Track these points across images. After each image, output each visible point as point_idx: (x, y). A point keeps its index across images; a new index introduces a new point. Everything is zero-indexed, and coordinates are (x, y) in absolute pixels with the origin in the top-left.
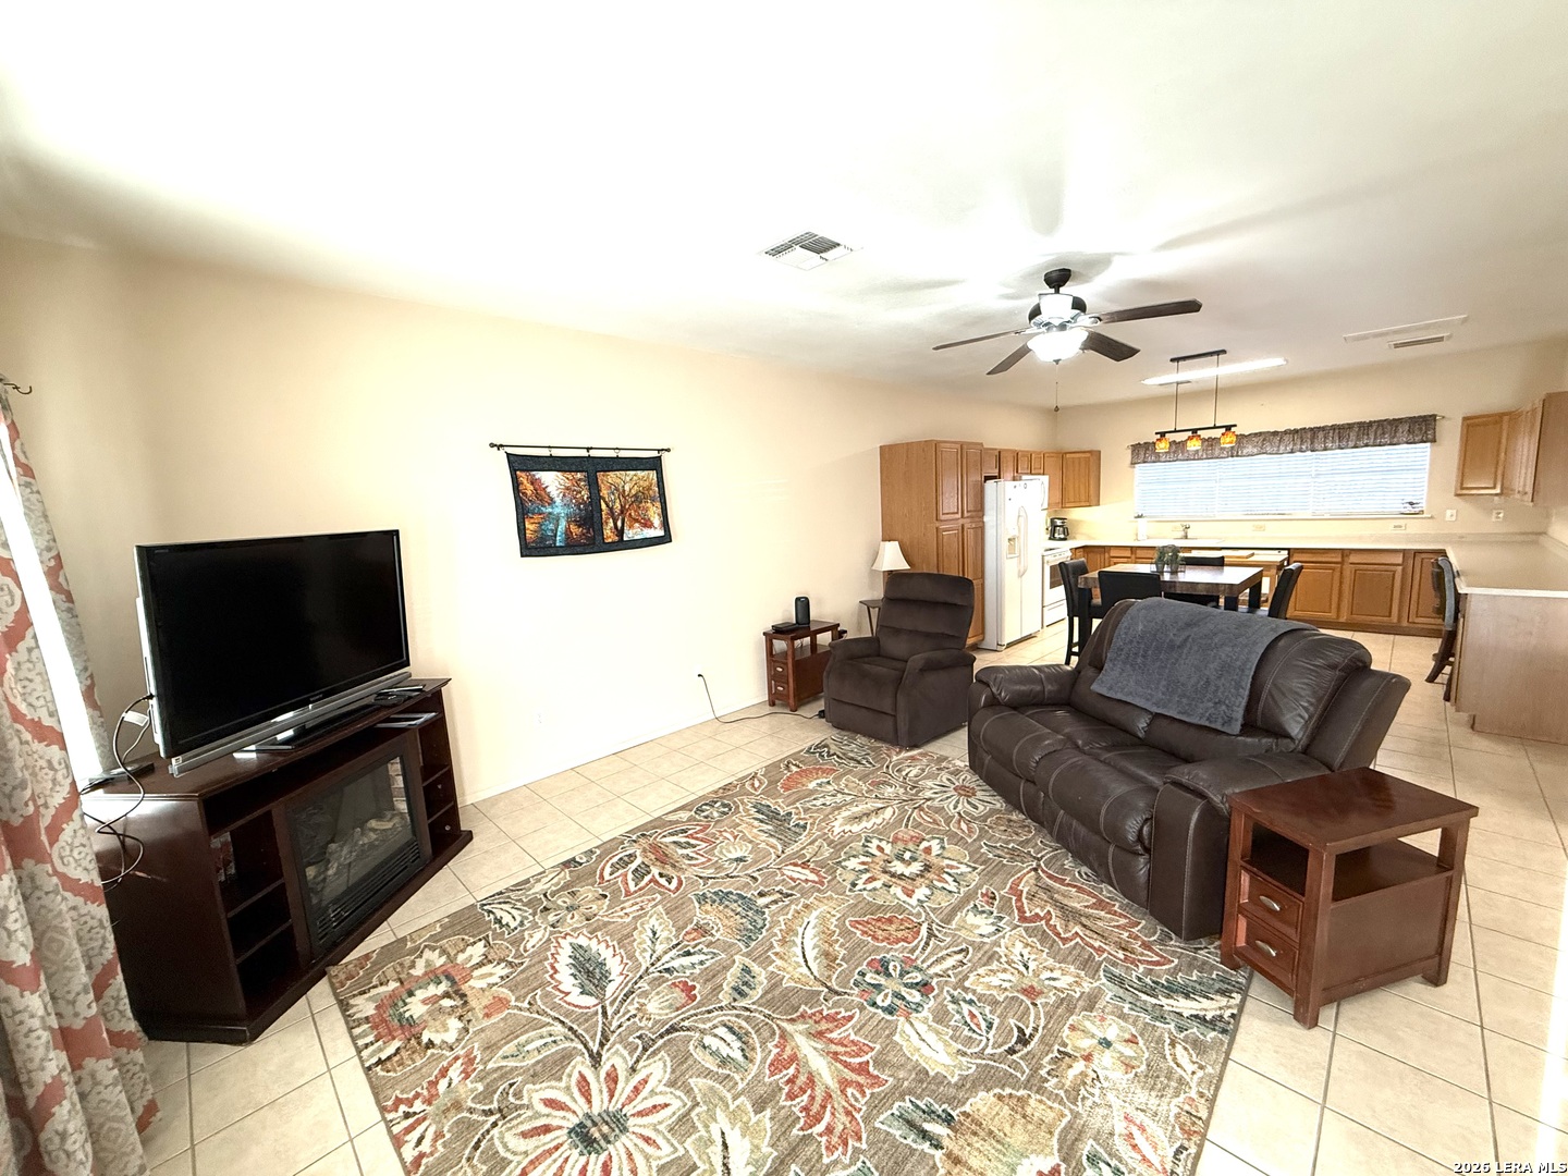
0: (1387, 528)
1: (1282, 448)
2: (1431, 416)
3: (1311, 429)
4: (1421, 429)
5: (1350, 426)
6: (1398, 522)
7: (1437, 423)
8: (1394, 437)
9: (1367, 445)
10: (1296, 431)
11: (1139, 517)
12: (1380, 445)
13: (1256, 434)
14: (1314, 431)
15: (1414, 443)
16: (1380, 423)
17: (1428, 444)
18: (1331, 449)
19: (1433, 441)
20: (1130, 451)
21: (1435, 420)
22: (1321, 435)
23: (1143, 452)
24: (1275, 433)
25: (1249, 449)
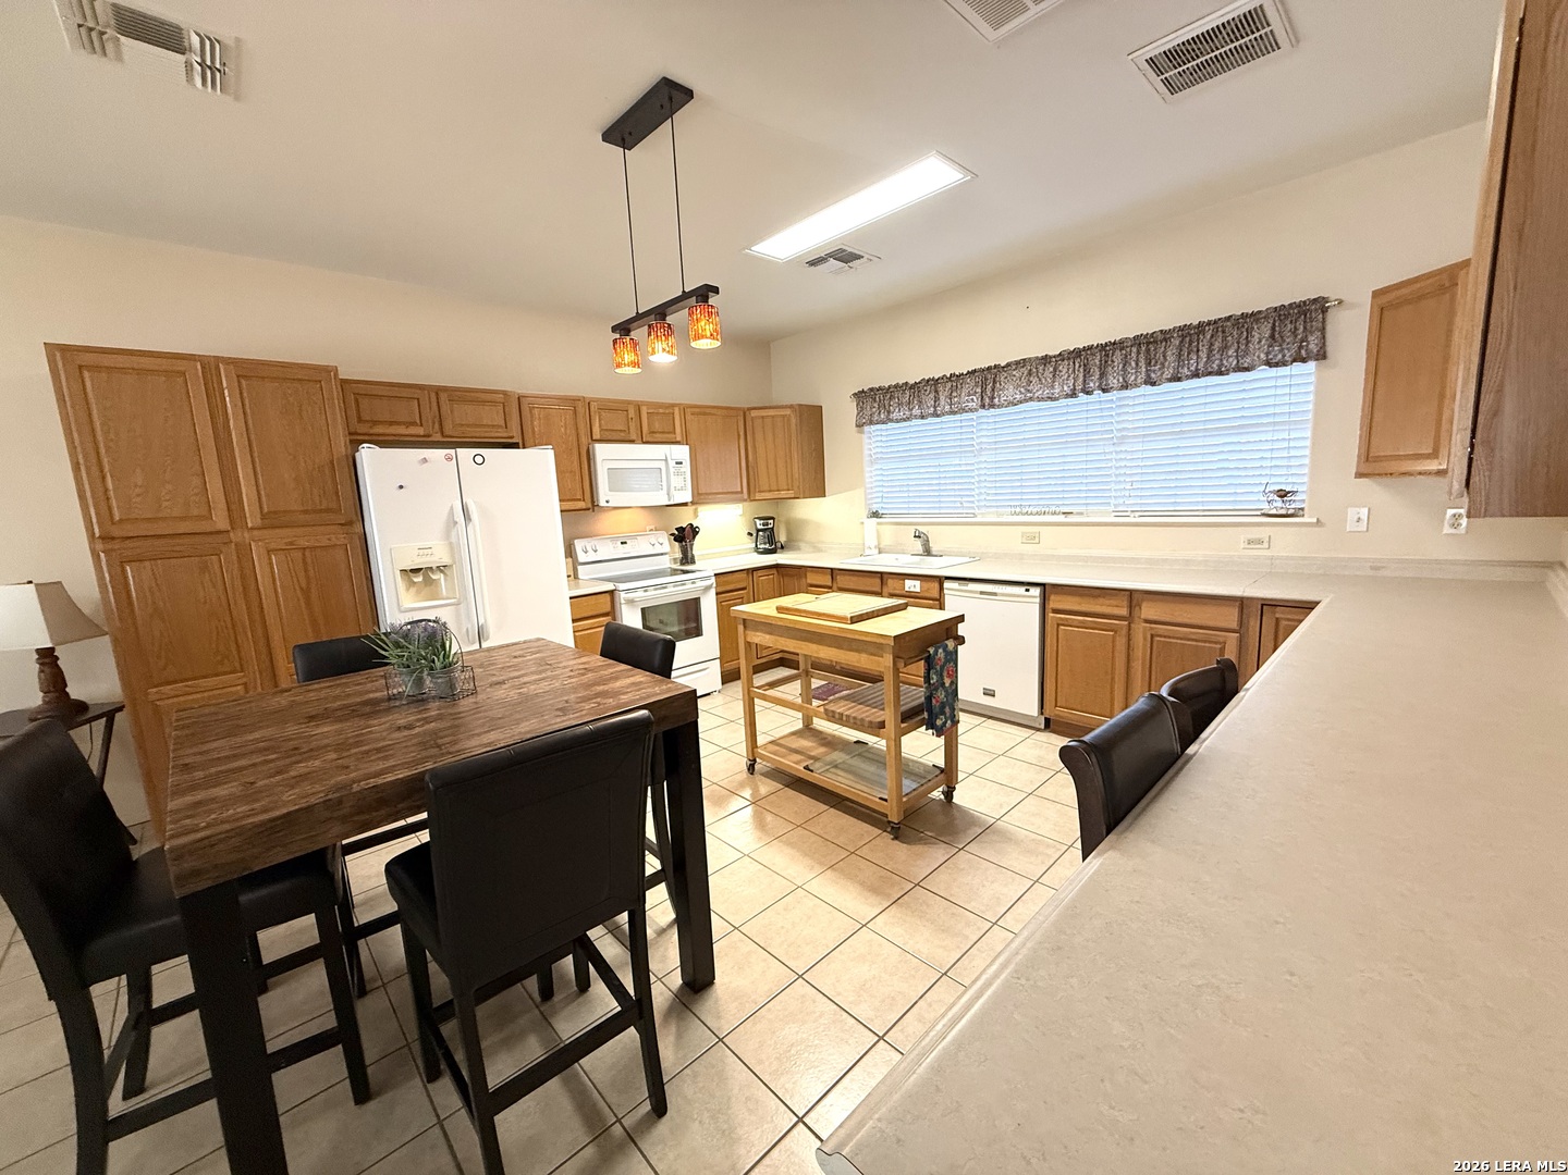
0: (1232, 544)
1: (1056, 388)
2: (1315, 301)
3: (1102, 347)
4: (1294, 332)
5: (1165, 336)
6: (1255, 533)
7: (1330, 315)
8: (1246, 353)
9: (1196, 375)
10: (1076, 354)
11: (876, 515)
12: (1220, 373)
13: (1017, 363)
14: (1107, 349)
15: (1284, 364)
16: (1219, 326)
17: (1311, 365)
18: (1136, 386)
19: (1322, 355)
20: (852, 404)
21: (1324, 310)
22: (1118, 357)
23: (878, 402)
24: (1046, 360)
25: (1009, 391)
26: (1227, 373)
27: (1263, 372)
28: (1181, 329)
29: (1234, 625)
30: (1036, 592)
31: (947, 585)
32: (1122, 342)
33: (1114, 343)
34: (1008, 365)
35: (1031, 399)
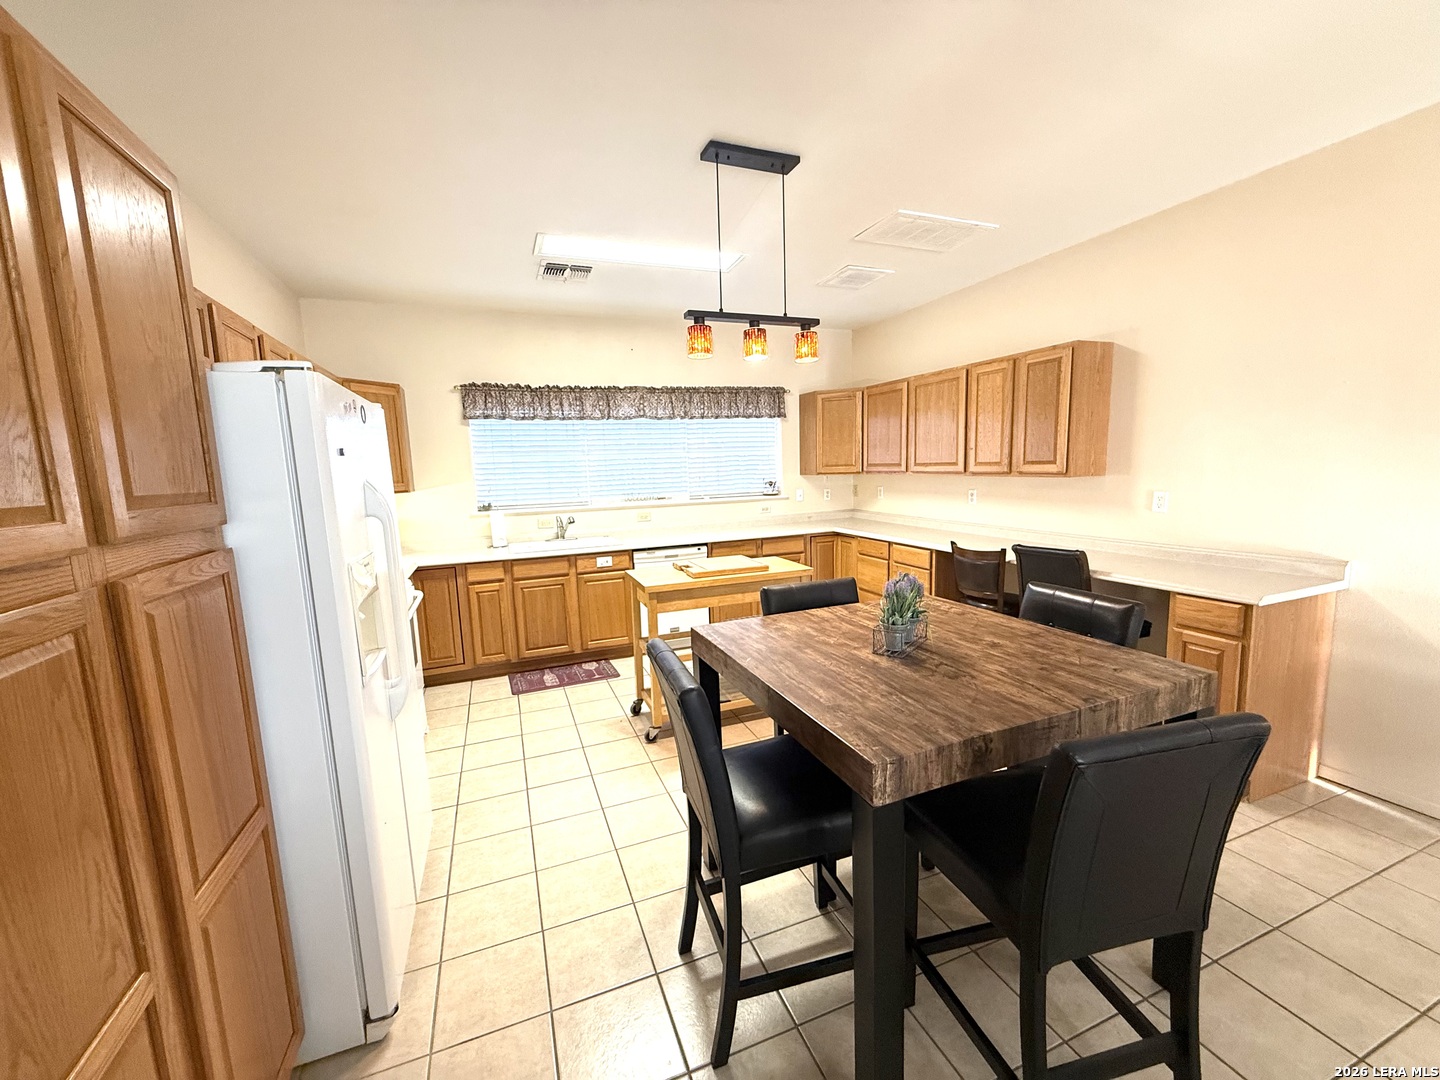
0: (754, 510)
1: (660, 412)
2: (781, 388)
3: (688, 390)
6: (765, 505)
7: (786, 396)
9: (737, 416)
10: (673, 390)
11: (487, 508)
13: (631, 388)
17: (781, 420)
18: (708, 417)
19: (784, 415)
20: (456, 398)
21: (784, 394)
22: (697, 398)
23: (482, 398)
24: (652, 390)
25: (626, 409)
26: (750, 416)
27: (765, 419)
28: (728, 388)
29: (802, 549)
30: (704, 549)
31: (636, 555)
32: (699, 388)
33: (694, 389)
34: (625, 388)
35: (641, 416)
